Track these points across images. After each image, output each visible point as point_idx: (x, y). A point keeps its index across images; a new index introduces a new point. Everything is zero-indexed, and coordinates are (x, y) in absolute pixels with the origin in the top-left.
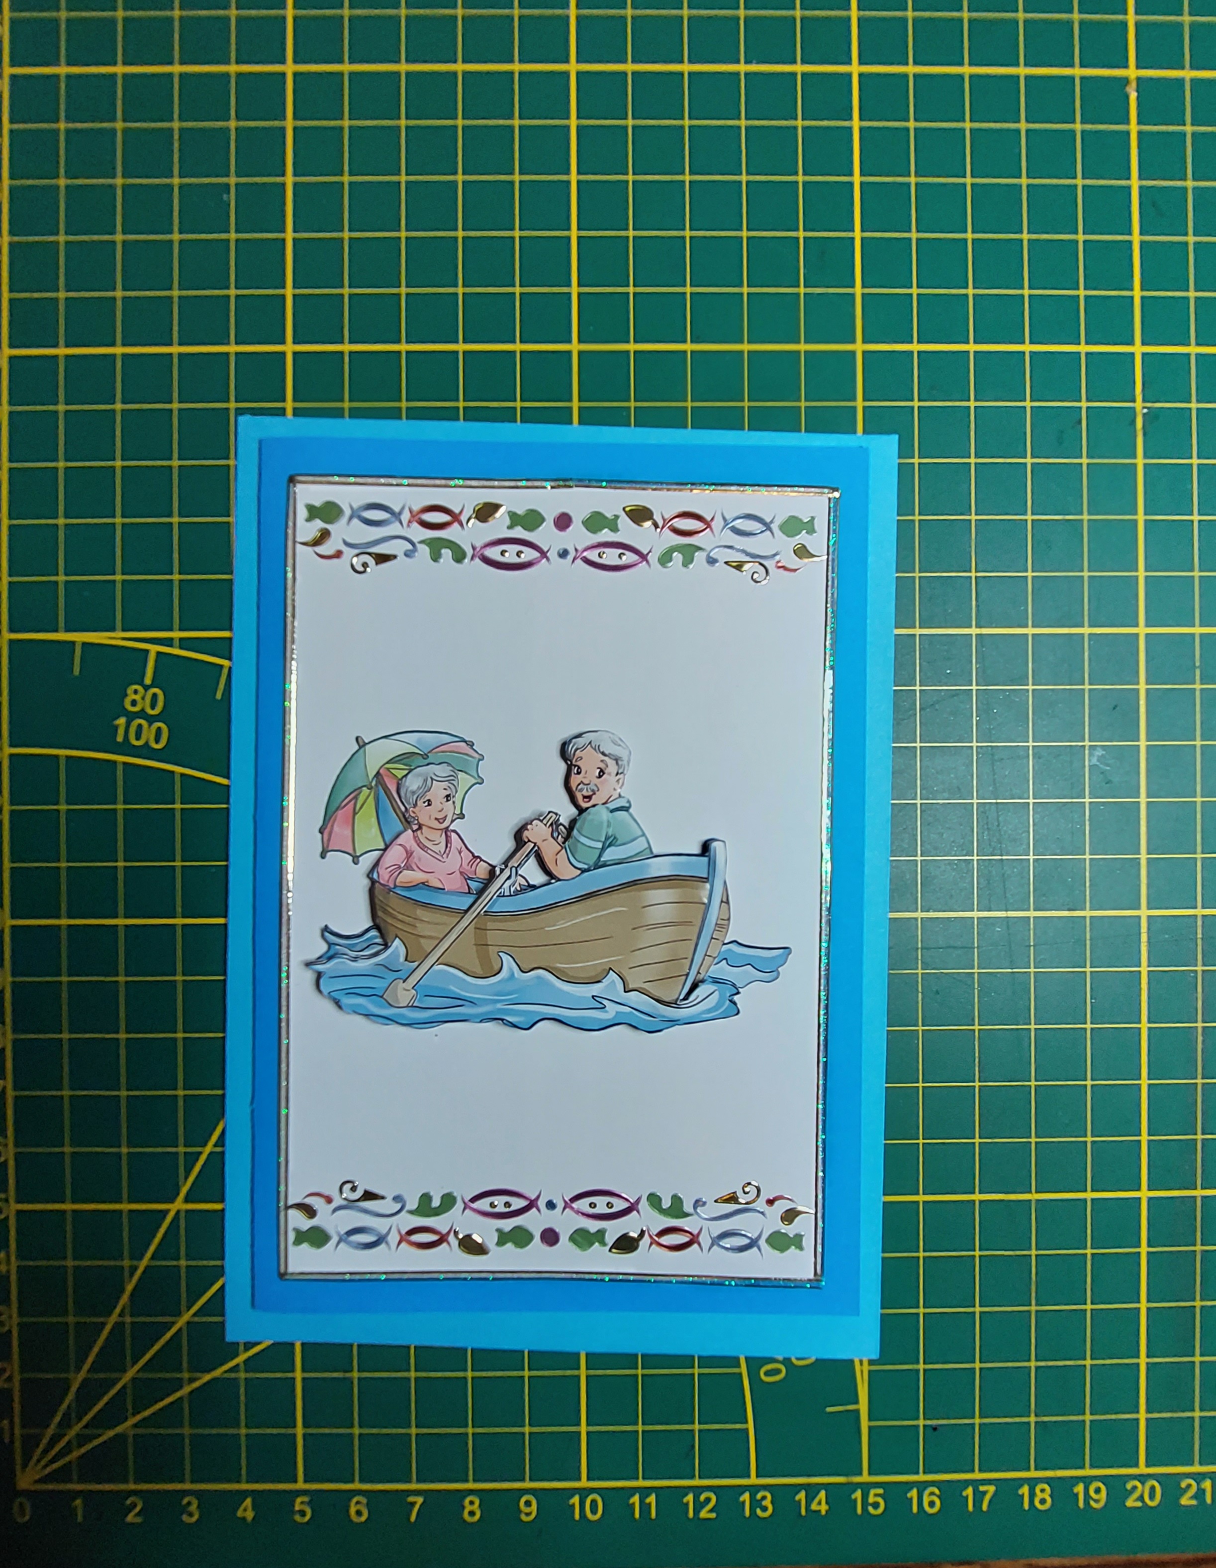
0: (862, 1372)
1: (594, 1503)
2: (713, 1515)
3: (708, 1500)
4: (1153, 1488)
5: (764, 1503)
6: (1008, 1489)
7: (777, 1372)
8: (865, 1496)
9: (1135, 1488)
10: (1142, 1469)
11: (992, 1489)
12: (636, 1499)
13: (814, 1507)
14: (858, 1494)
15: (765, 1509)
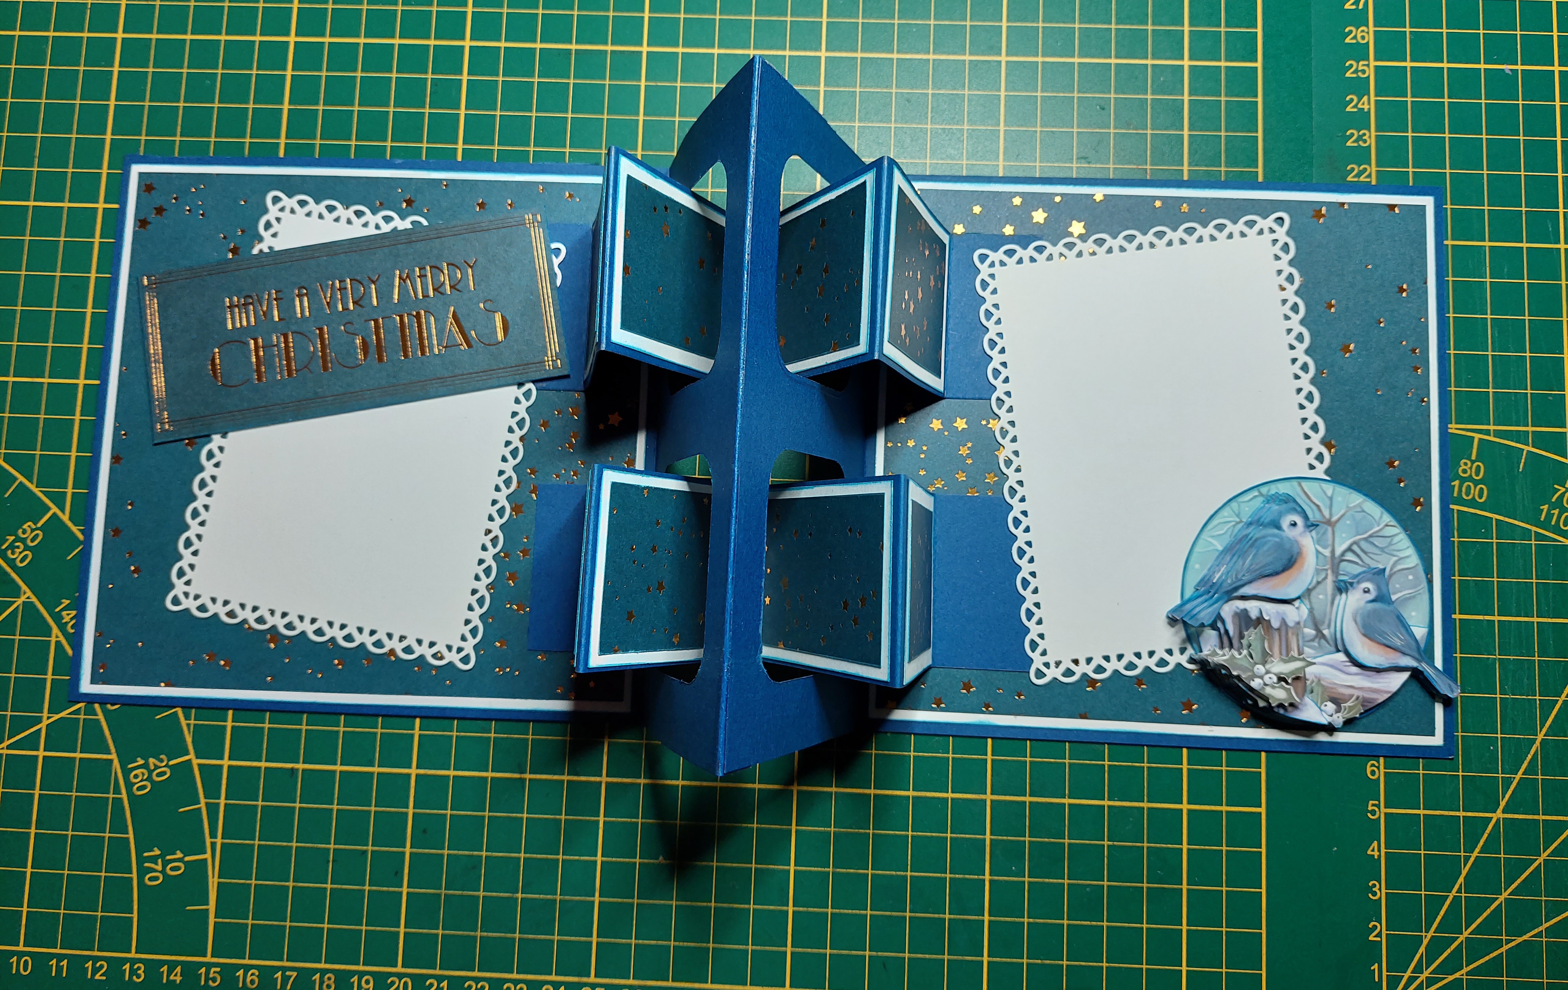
0: (213, 882)
1: (26, 962)
2: (104, 978)
3: (102, 967)
4: (406, 983)
5: (139, 972)
6: (305, 975)
7: (156, 878)
8: (207, 973)
9: (393, 983)
10: (399, 969)
11: (295, 974)
12: (54, 962)
13: (172, 977)
14: (203, 970)
15: (138, 977)
